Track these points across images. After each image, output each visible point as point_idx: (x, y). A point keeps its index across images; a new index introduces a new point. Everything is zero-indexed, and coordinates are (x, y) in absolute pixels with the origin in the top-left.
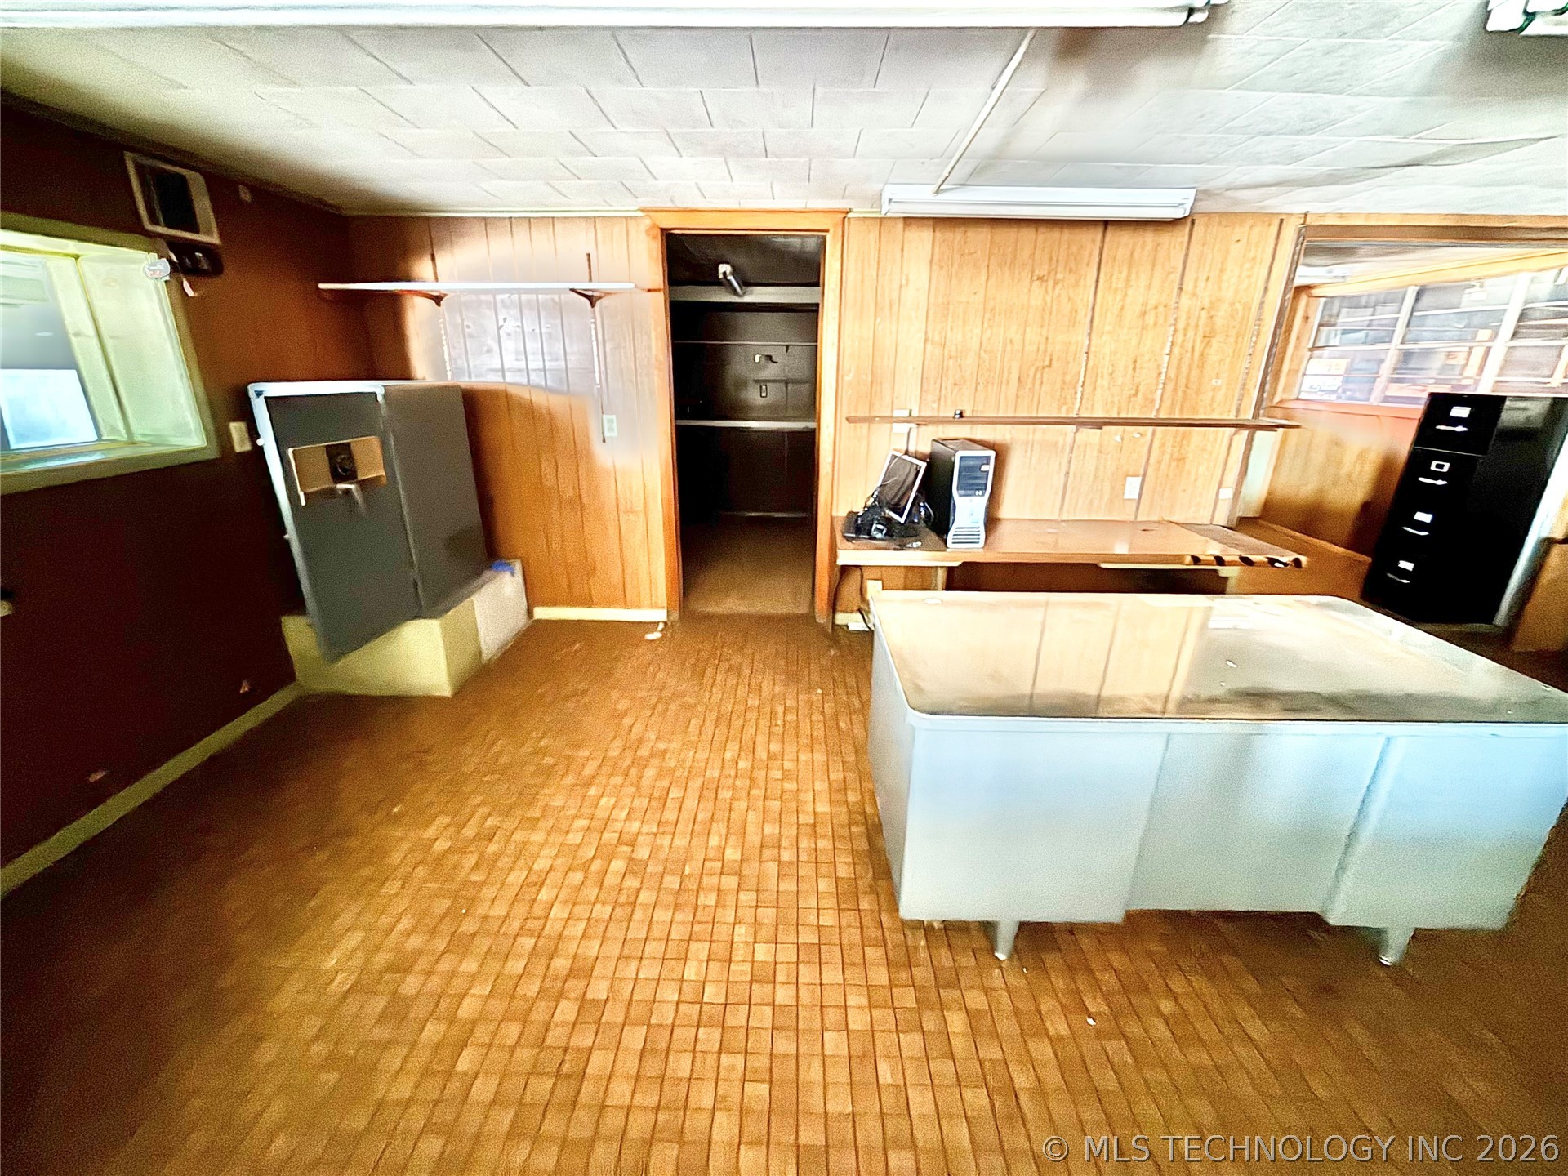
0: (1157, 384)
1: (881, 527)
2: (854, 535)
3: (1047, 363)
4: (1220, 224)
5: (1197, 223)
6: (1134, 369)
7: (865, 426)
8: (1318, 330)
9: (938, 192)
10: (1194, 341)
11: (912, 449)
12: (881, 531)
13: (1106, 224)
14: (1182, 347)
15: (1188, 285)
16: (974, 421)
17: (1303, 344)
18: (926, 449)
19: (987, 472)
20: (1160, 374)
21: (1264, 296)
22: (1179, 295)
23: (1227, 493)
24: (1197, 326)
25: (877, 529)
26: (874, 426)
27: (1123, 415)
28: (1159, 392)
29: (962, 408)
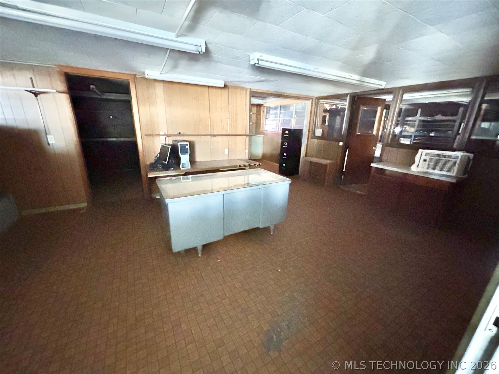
0: (228, 126)
1: (160, 165)
2: (152, 169)
3: (200, 120)
4: (234, 88)
5: (229, 88)
6: (222, 122)
7: (151, 137)
8: (266, 115)
9: (161, 74)
10: (234, 116)
11: (167, 143)
12: (160, 166)
13: (209, 87)
14: (231, 117)
15: (230, 102)
16: (184, 135)
17: (264, 117)
18: (171, 143)
19: (188, 148)
20: (228, 123)
21: (246, 106)
22: (228, 105)
23: (247, 151)
24: (234, 113)
25: (159, 166)
26: (155, 137)
27: (221, 134)
28: (228, 128)
29: (180, 132)
